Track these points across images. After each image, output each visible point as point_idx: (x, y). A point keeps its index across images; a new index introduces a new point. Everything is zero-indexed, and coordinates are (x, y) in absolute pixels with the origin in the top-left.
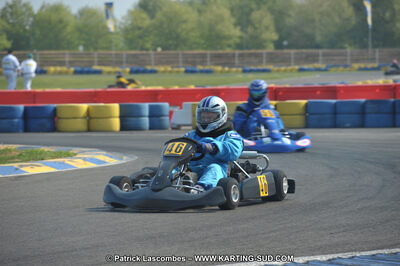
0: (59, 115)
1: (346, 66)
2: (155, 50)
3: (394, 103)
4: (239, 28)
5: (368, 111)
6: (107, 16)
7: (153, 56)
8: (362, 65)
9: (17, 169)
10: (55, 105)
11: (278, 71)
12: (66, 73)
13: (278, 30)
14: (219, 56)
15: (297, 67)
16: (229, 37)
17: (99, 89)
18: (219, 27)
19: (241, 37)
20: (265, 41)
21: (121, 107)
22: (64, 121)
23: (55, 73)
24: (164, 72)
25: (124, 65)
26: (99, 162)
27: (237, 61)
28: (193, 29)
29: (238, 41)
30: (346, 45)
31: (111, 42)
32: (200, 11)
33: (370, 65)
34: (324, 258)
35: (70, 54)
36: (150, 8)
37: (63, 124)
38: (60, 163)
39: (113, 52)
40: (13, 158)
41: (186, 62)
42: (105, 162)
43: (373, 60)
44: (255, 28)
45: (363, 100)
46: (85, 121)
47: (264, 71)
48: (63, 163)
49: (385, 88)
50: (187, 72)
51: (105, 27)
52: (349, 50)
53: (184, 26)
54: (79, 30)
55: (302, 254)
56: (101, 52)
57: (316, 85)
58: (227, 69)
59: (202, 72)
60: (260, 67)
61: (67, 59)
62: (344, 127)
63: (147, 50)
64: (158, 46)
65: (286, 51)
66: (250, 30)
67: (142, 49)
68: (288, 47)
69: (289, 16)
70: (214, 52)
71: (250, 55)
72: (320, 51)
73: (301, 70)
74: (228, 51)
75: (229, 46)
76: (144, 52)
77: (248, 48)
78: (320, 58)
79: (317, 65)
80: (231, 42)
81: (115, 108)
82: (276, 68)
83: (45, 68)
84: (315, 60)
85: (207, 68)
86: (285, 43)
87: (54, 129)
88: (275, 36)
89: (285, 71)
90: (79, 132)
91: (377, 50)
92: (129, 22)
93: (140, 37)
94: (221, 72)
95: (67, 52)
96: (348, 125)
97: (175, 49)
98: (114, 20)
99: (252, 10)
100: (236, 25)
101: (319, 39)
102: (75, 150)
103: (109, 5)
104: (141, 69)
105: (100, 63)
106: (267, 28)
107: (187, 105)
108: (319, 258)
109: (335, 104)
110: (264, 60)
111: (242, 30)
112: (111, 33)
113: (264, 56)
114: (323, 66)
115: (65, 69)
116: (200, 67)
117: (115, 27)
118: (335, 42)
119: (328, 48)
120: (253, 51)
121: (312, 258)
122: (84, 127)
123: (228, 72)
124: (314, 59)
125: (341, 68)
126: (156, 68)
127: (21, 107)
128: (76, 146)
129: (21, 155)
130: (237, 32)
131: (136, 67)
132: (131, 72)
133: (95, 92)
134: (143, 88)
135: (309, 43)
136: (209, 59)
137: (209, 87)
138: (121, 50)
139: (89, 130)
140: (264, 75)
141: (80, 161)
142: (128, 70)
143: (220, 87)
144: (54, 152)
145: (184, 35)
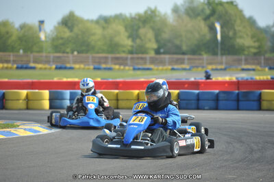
0: (7, 97)
1: (203, 67)
2: (72, 53)
3: (238, 94)
4: (131, 39)
5: (220, 98)
6: (40, 30)
7: (71, 58)
8: (214, 67)
10: (4, 91)
11: (157, 70)
13: (157, 41)
14: (117, 59)
15: (170, 67)
16: (123, 46)
17: (35, 80)
18: (117, 39)
19: (132, 46)
20: (148, 49)
21: (50, 93)
22: (10, 102)
23: (3, 68)
24: (79, 69)
25: (51, 63)
26: (36, 131)
27: (129, 62)
28: (99, 40)
29: (130, 48)
30: (203, 53)
31: (42, 48)
32: (104, 28)
33: (219, 67)
35: (14, 55)
36: (70, 25)
37: (9, 104)
38: (8, 132)
39: (44, 54)
41: (94, 62)
42: (39, 132)
43: (221, 63)
44: (142, 40)
45: (217, 91)
46: (25, 102)
47: (148, 69)
48: (10, 132)
49: (231, 83)
50: (95, 68)
51: (39, 38)
52: (205, 56)
53: (93, 38)
54: (20, 39)
56: (36, 54)
57: (184, 80)
58: (122, 67)
59: (105, 69)
60: (145, 67)
61: (12, 58)
62: (204, 109)
63: (67, 53)
64: (75, 51)
65: (162, 56)
66: (138, 41)
67: (64, 52)
68: (164, 53)
69: (165, 32)
70: (113, 55)
71: (138, 58)
72: (186, 57)
73: (173, 69)
74: (123, 55)
75: (124, 52)
76: (65, 55)
77: (136, 53)
78: (186, 61)
79: (184, 66)
80: (125, 49)
81: (46, 93)
82: (156, 68)
84: (182, 63)
85: (108, 66)
86: (162, 50)
87: (3, 107)
88: (155, 46)
89: (162, 70)
90: (20, 109)
91: (224, 58)
92: (55, 33)
93: (63, 44)
94: (119, 70)
95: (11, 54)
96: (206, 108)
97: (87, 53)
98: (45, 33)
99: (139, 27)
100: (129, 37)
101: (184, 48)
102: (18, 123)
103: (42, 22)
104: (63, 66)
105: (35, 62)
109: (198, 94)
110: (148, 61)
111: (133, 41)
112: (43, 42)
113: (148, 59)
114: (188, 67)
115: (10, 65)
116: (104, 66)
117: (46, 37)
118: (195, 51)
119: (191, 54)
122: (24, 106)
123: (123, 70)
125: (200, 69)
126: (73, 66)
128: (19, 120)
130: (129, 42)
131: (59, 65)
132: (56, 68)
133: (33, 82)
134: (65, 80)
135: (178, 50)
136: (110, 60)
137: (110, 80)
138: (49, 53)
139: (27, 108)
140: (148, 72)
141: (22, 130)
142: (54, 67)
143: (118, 80)
144: (3, 124)
145: (93, 43)
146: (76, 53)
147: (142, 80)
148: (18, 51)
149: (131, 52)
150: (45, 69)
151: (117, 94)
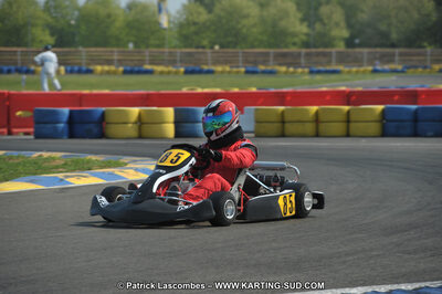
0: (108, 119)
1: (425, 67)
2: (212, 48)
4: (305, 24)
6: (160, 10)
7: (209, 55)
9: (62, 180)
10: (104, 109)
11: (349, 72)
12: (115, 73)
13: (349, 26)
14: (284, 55)
15: (370, 68)
16: (294, 35)
17: (152, 92)
18: (283, 23)
19: (307, 35)
20: (334, 39)
21: (176, 111)
22: (113, 126)
23: (102, 73)
24: (222, 72)
25: (179, 64)
27: (303, 61)
28: (254, 26)
29: (304, 38)
30: (425, 44)
31: (164, 39)
32: (262, 6)
34: (410, 287)
35: (119, 52)
37: (112, 130)
38: (109, 174)
39: (167, 50)
40: (57, 167)
41: (246, 62)
44: (324, 24)
46: (136, 126)
47: (334, 72)
48: (113, 174)
50: (247, 72)
51: (159, 24)
52: (429, 49)
53: (245, 22)
54: (130, 25)
55: (384, 282)
56: (153, 50)
57: (393, 88)
58: (291, 69)
59: (264, 72)
60: (328, 68)
61: (115, 57)
62: (426, 136)
63: (203, 47)
64: (215, 43)
65: (358, 50)
66: (318, 26)
67: (197, 47)
68: (360, 45)
69: (362, 11)
70: (278, 50)
71: (318, 54)
72: (397, 51)
73: (375, 71)
74: (293, 49)
75: (294, 44)
76: (200, 50)
77: (315, 47)
78: (397, 58)
79: (393, 66)
80: (296, 40)
81: (169, 112)
82: (347, 69)
83: (91, 67)
84: (391, 61)
85: (269, 68)
86: (357, 41)
87: (102, 135)
88: (345, 33)
89: (357, 72)
90: (129, 138)
92: (185, 17)
93: (196, 33)
94: (286, 73)
95: (115, 49)
96: (430, 134)
97: (234, 47)
98: (169, 15)
99: (320, 4)
100: (302, 20)
101: (394, 36)
102: (125, 159)
104: (197, 68)
105: (152, 62)
106: (337, 24)
107: (250, 109)
108: (403, 287)
109: (416, 111)
110: (334, 60)
111: (309, 26)
112: (165, 29)
113: (334, 55)
114: (400, 67)
115: (113, 68)
116: (262, 68)
117: (169, 22)
118: (413, 40)
119: (406, 46)
120: (320, 50)
121: (395, 287)
122: (135, 134)
123: (293, 73)
124: (389, 59)
125: (420, 70)
126: (213, 68)
127: (66, 110)
128: (127, 155)
129: (65, 164)
130: (304, 29)
131: (191, 67)
132: (186, 72)
133: (148, 95)
134: (199, 90)
135: (384, 41)
136: (271, 58)
137: (273, 90)
138: (175, 47)
139: (140, 137)
140: (333, 77)
141: (132, 171)
142: (182, 70)
143: (285, 90)
144: (103, 162)
145: (244, 31)
146: (217, 47)
147: (324, 89)
148: (125, 45)
149: (306, 45)
150: (169, 73)
151: (283, 112)
